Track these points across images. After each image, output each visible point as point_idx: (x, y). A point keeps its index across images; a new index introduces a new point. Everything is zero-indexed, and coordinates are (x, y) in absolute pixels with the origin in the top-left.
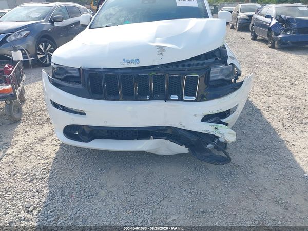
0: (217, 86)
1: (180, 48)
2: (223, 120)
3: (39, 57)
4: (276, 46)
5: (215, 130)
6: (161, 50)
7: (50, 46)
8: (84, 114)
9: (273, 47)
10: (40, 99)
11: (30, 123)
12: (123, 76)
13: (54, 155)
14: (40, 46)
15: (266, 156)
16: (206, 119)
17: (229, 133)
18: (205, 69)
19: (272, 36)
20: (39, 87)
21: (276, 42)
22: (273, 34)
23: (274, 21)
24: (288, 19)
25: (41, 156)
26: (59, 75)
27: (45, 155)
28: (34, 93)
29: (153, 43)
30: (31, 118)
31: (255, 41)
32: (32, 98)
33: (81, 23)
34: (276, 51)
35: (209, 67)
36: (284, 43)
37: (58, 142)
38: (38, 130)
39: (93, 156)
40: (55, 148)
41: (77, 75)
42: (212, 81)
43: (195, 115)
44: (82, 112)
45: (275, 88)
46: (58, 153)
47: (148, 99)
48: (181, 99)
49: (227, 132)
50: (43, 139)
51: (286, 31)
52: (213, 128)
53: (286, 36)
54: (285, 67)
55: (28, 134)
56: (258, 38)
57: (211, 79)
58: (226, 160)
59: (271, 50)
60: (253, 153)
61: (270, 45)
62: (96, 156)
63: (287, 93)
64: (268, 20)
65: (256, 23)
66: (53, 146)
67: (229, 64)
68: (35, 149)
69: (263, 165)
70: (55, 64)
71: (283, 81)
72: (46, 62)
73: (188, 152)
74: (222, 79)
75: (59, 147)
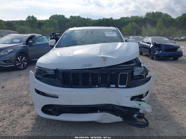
0: (137, 79)
1: (115, 58)
2: (142, 100)
3: (17, 64)
4: (154, 58)
5: (139, 106)
6: (105, 59)
7: (24, 58)
8: (57, 97)
9: (152, 59)
10: (19, 90)
11: (13, 105)
12: (83, 74)
13: (31, 126)
14: (18, 58)
15: (167, 122)
16: (133, 99)
17: (148, 107)
18: (130, 69)
19: (152, 53)
20: (17, 83)
21: (154, 57)
22: (152, 52)
23: (152, 46)
24: (159, 44)
25: (23, 127)
26: (41, 74)
27: (26, 126)
28: (14, 86)
29: (100, 55)
30: (14, 101)
31: (142, 56)
32: (14, 89)
33: (49, 45)
34: (155, 61)
35: (133, 68)
36: (158, 57)
37: (34, 117)
38: (19, 109)
39: (58, 126)
40: (32, 121)
41: (54, 73)
42: (135, 76)
43: (126, 97)
44: (56, 96)
45: (160, 81)
46: (34, 124)
47: (97, 87)
48: (117, 87)
49: (147, 107)
50: (23, 116)
51: (159, 50)
52: (138, 104)
53: (159, 53)
54: (162, 70)
55: (12, 112)
56: (143, 54)
57: (134, 75)
58: (146, 124)
59: (152, 60)
60: (158, 120)
61: (151, 58)
62: (60, 126)
63: (167, 84)
64: (149, 45)
65: (141, 46)
66: (30, 120)
67: (142, 67)
68: (19, 122)
69: (166, 127)
70: (38, 67)
71: (163, 77)
72: (21, 67)
73: (122, 120)
74: (140, 75)
75: (34, 120)
